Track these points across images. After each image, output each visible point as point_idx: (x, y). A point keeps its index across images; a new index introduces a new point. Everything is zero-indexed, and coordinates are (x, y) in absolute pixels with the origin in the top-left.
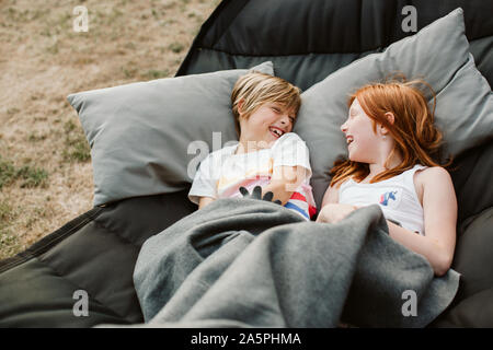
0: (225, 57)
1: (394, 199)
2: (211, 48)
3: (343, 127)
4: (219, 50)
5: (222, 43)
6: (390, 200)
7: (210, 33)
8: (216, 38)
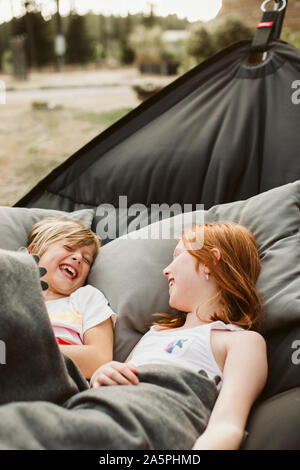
0: (67, 202)
1: (181, 347)
2: (55, 193)
3: (166, 270)
4: (63, 197)
5: (69, 191)
6: (178, 347)
7: (60, 180)
8: (64, 185)
